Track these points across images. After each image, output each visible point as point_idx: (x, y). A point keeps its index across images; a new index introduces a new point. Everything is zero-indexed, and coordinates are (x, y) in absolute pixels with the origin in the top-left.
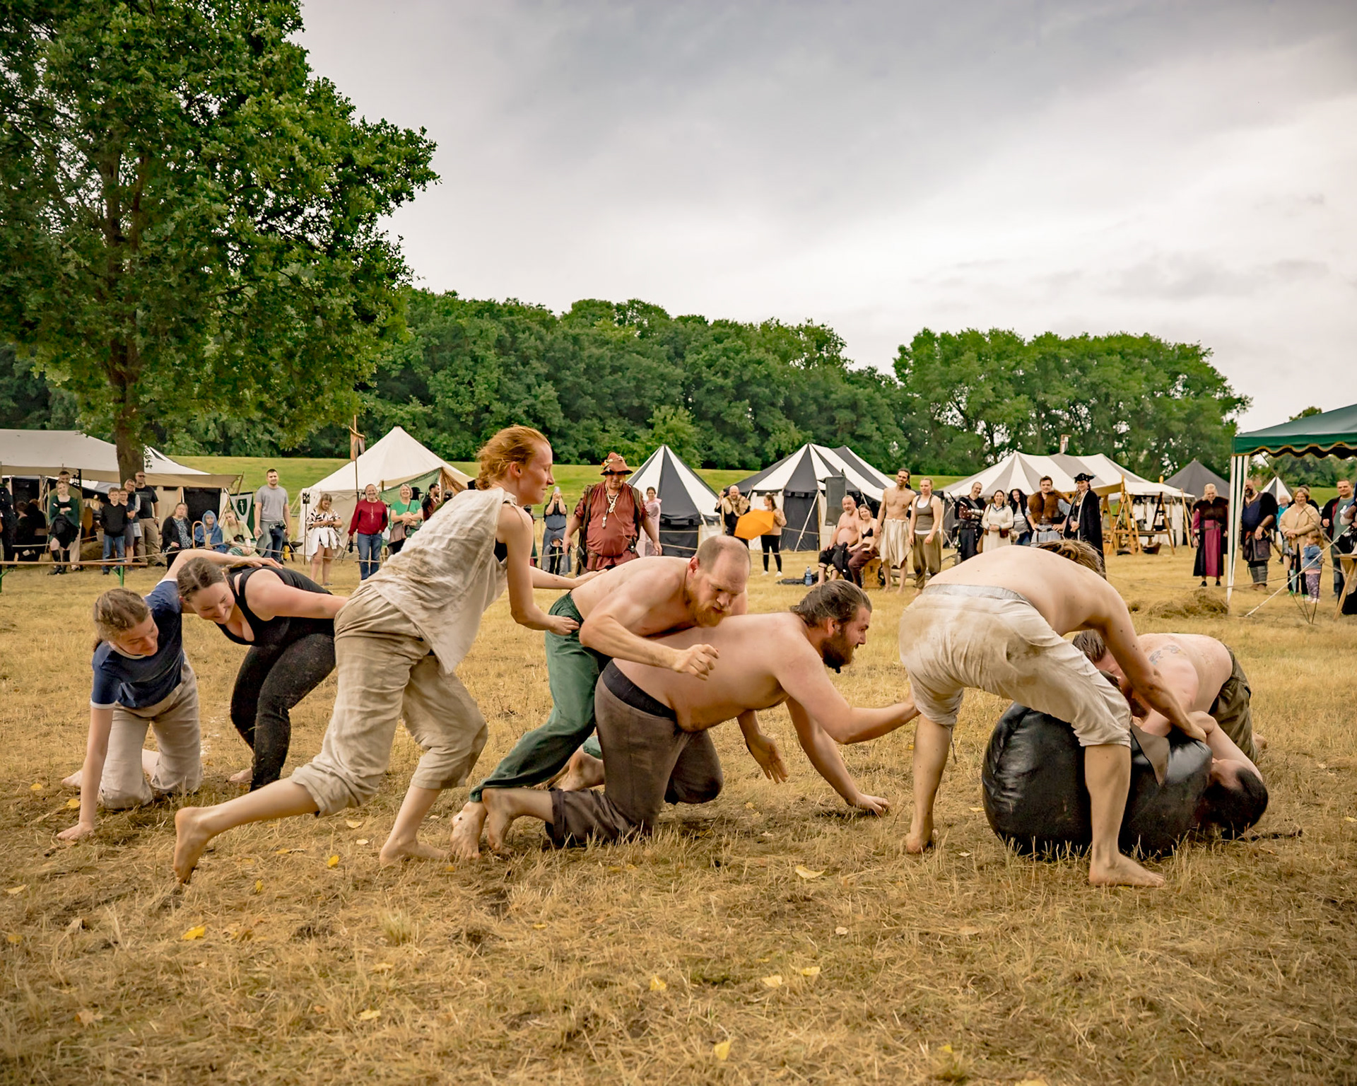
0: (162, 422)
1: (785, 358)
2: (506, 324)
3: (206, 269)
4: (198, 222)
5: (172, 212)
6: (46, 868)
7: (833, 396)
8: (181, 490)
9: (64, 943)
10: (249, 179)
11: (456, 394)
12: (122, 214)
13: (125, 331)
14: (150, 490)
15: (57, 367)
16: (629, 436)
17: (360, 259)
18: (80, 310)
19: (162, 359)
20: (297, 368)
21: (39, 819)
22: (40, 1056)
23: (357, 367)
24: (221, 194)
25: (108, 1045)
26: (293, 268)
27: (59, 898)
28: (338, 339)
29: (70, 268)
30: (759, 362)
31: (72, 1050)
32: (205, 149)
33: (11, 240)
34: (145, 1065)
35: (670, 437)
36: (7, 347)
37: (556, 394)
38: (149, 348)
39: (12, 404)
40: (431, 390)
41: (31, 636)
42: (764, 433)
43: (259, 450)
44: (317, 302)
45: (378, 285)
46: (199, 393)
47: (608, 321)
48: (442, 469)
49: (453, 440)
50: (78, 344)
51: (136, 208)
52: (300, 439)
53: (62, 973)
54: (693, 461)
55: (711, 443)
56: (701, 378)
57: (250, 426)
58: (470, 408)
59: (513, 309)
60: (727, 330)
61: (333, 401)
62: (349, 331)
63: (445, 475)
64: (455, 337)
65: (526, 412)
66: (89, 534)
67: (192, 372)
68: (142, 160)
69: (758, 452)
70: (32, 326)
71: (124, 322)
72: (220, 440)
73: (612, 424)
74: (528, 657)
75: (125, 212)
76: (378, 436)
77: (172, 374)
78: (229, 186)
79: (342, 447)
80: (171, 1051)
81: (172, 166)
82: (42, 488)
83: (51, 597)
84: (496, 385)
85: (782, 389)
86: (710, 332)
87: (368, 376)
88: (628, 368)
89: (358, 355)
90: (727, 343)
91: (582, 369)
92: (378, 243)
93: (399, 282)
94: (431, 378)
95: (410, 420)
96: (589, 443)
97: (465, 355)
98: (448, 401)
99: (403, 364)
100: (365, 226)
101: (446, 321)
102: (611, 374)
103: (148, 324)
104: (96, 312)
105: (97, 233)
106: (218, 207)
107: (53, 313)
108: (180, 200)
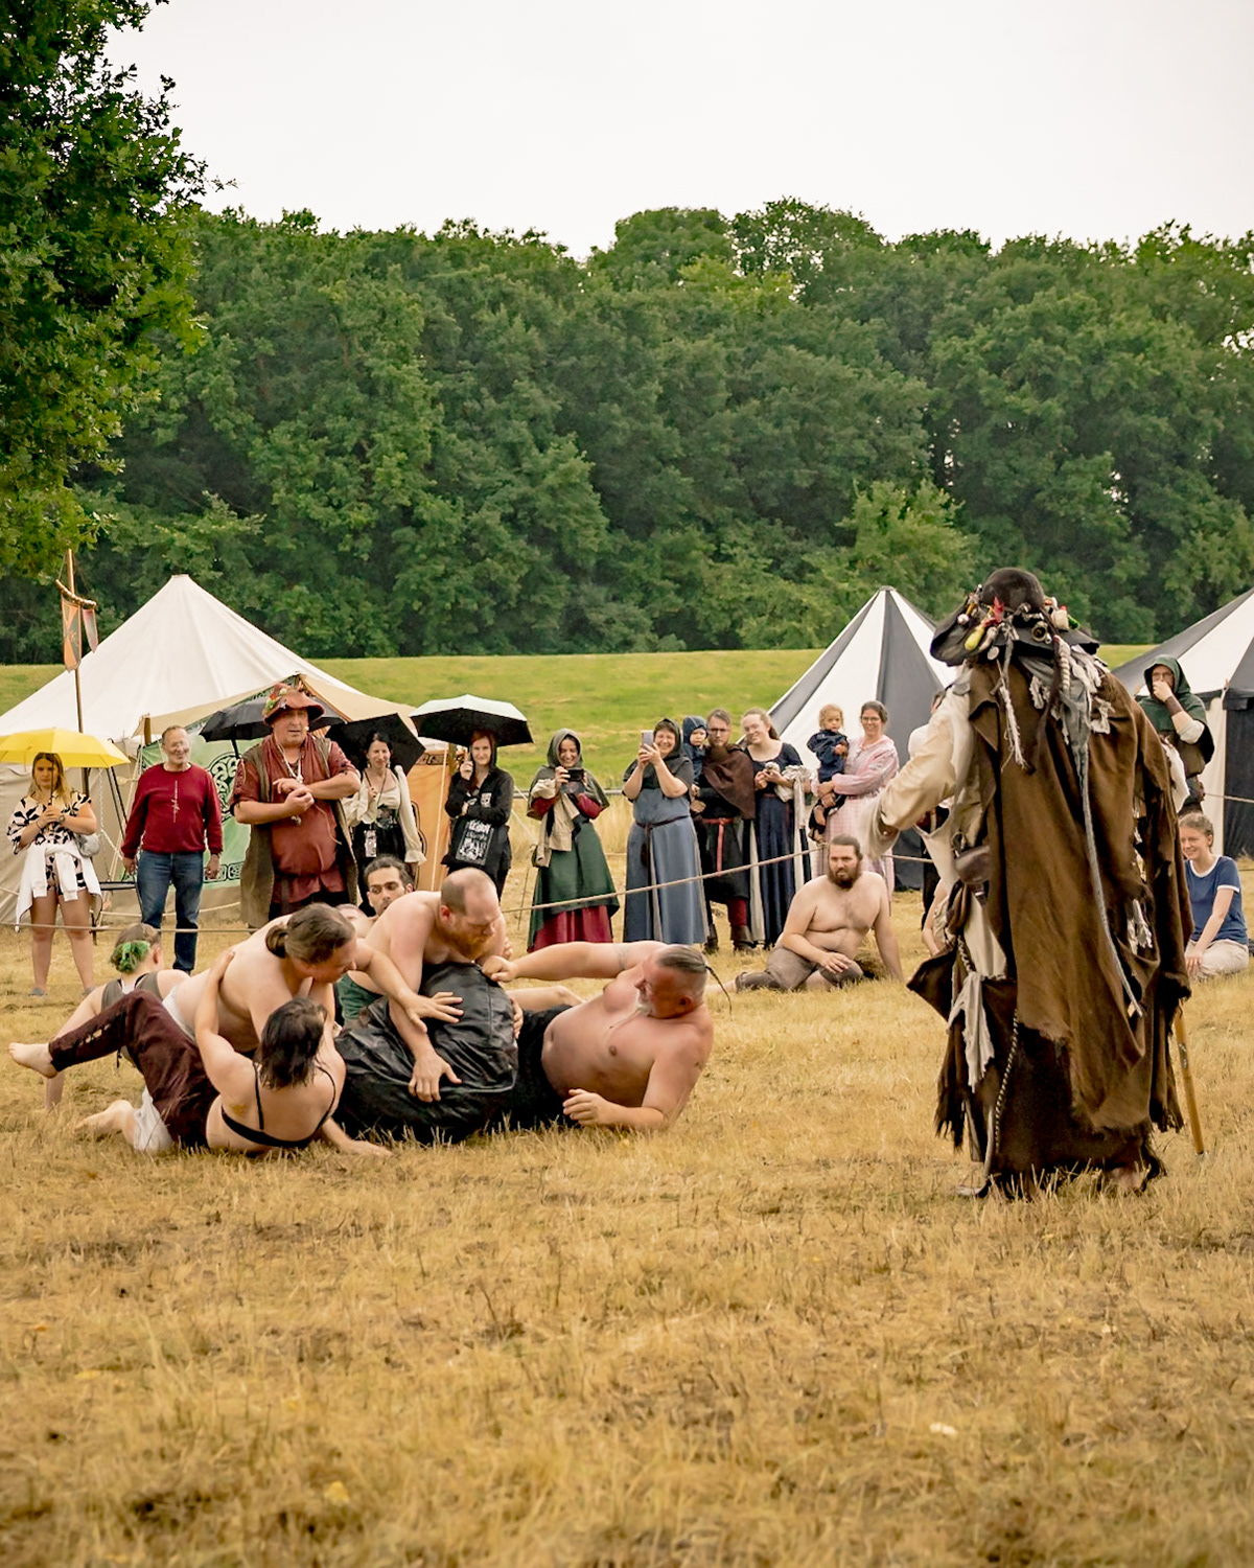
1: (1209, 330)
2: (449, 292)
11: (325, 480)
16: (788, 566)
17: (68, 145)
23: (71, 424)
28: (22, 355)
30: (1137, 346)
35: (900, 565)
37: (588, 467)
40: (261, 472)
42: (1158, 537)
45: (116, 209)
47: (716, 266)
48: (297, 678)
49: (320, 603)
56: (976, 398)
58: (360, 515)
60: (1043, 265)
62: (50, 332)
64: (314, 331)
65: (510, 519)
69: (1147, 591)
73: (737, 536)
79: (36, 634)
84: (427, 453)
85: (1205, 415)
86: (997, 274)
87: (101, 446)
88: (775, 388)
89: (75, 392)
90: (1042, 300)
91: (654, 398)
92: (112, 99)
93: (169, 199)
94: (258, 442)
95: (205, 554)
96: (678, 593)
97: (344, 377)
98: (305, 499)
99: (182, 410)
100: (74, 59)
101: (290, 292)
102: (729, 404)
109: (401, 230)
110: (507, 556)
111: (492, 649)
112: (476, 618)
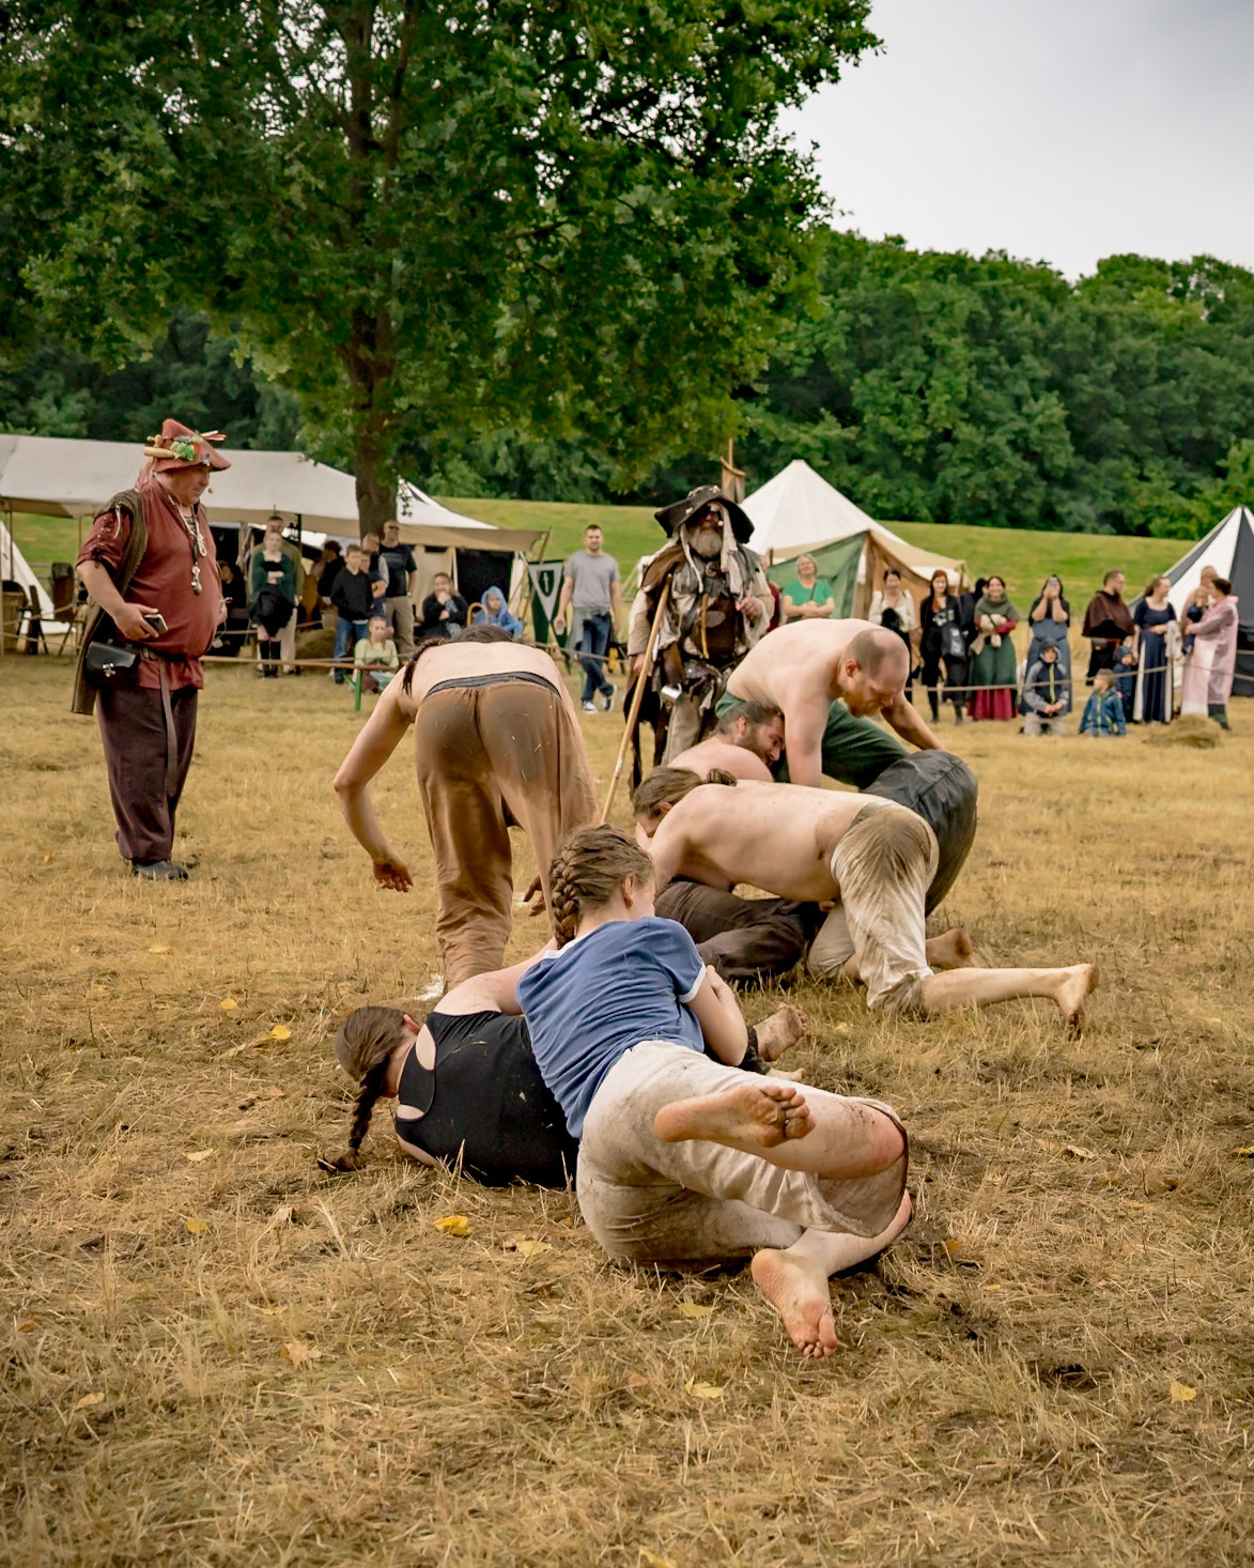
0: (426, 443)
2: (984, 294)
3: (502, 195)
4: (493, 117)
5: (452, 101)
6: (242, 1126)
8: (452, 553)
9: (266, 1241)
10: (574, 46)
11: (898, 409)
12: (374, 104)
13: (374, 294)
14: (405, 550)
15: (269, 350)
16: (1184, 487)
17: (748, 180)
18: (307, 260)
19: (431, 340)
20: (640, 360)
21: (232, 1052)
22: (233, 1400)
23: (736, 360)
24: (530, 70)
25: (328, 1396)
26: (640, 194)
27: (259, 1173)
28: (708, 314)
29: (295, 192)
31: (276, 1397)
33: (209, 147)
34: (379, 1432)
36: (196, 318)
37: (1065, 413)
38: (408, 323)
39: (201, 408)
40: (856, 401)
41: (223, 773)
43: (576, 493)
44: (676, 249)
45: (776, 223)
46: (485, 395)
47: (1157, 293)
48: (867, 534)
49: (888, 486)
50: (302, 314)
51: (396, 95)
52: (642, 475)
53: (264, 1284)
57: (564, 452)
58: (920, 434)
59: (998, 268)
61: (697, 415)
62: (726, 300)
63: (874, 544)
64: (897, 313)
65: (1012, 444)
66: (309, 618)
67: (475, 362)
68: (407, 17)
70: (234, 284)
71: (373, 279)
72: (514, 474)
73: (1154, 467)
74: (996, 849)
75: (379, 100)
76: (766, 474)
77: (445, 365)
78: (542, 58)
80: (417, 1416)
81: (453, 25)
82: (243, 541)
83: (252, 714)
84: (964, 396)
87: (754, 375)
88: (1186, 374)
89: (739, 340)
91: (1109, 373)
92: (778, 153)
93: (810, 219)
94: (857, 381)
95: (819, 450)
96: (1115, 499)
97: (913, 344)
98: (884, 420)
99: (811, 356)
100: (757, 125)
101: (884, 286)
102: (1157, 382)
103: (409, 283)
104: (331, 262)
105: (335, 135)
106: (524, 92)
107: (268, 264)
108: (466, 81)
109: (959, 252)
110: (1008, 466)
111: (995, 524)
112: (985, 503)
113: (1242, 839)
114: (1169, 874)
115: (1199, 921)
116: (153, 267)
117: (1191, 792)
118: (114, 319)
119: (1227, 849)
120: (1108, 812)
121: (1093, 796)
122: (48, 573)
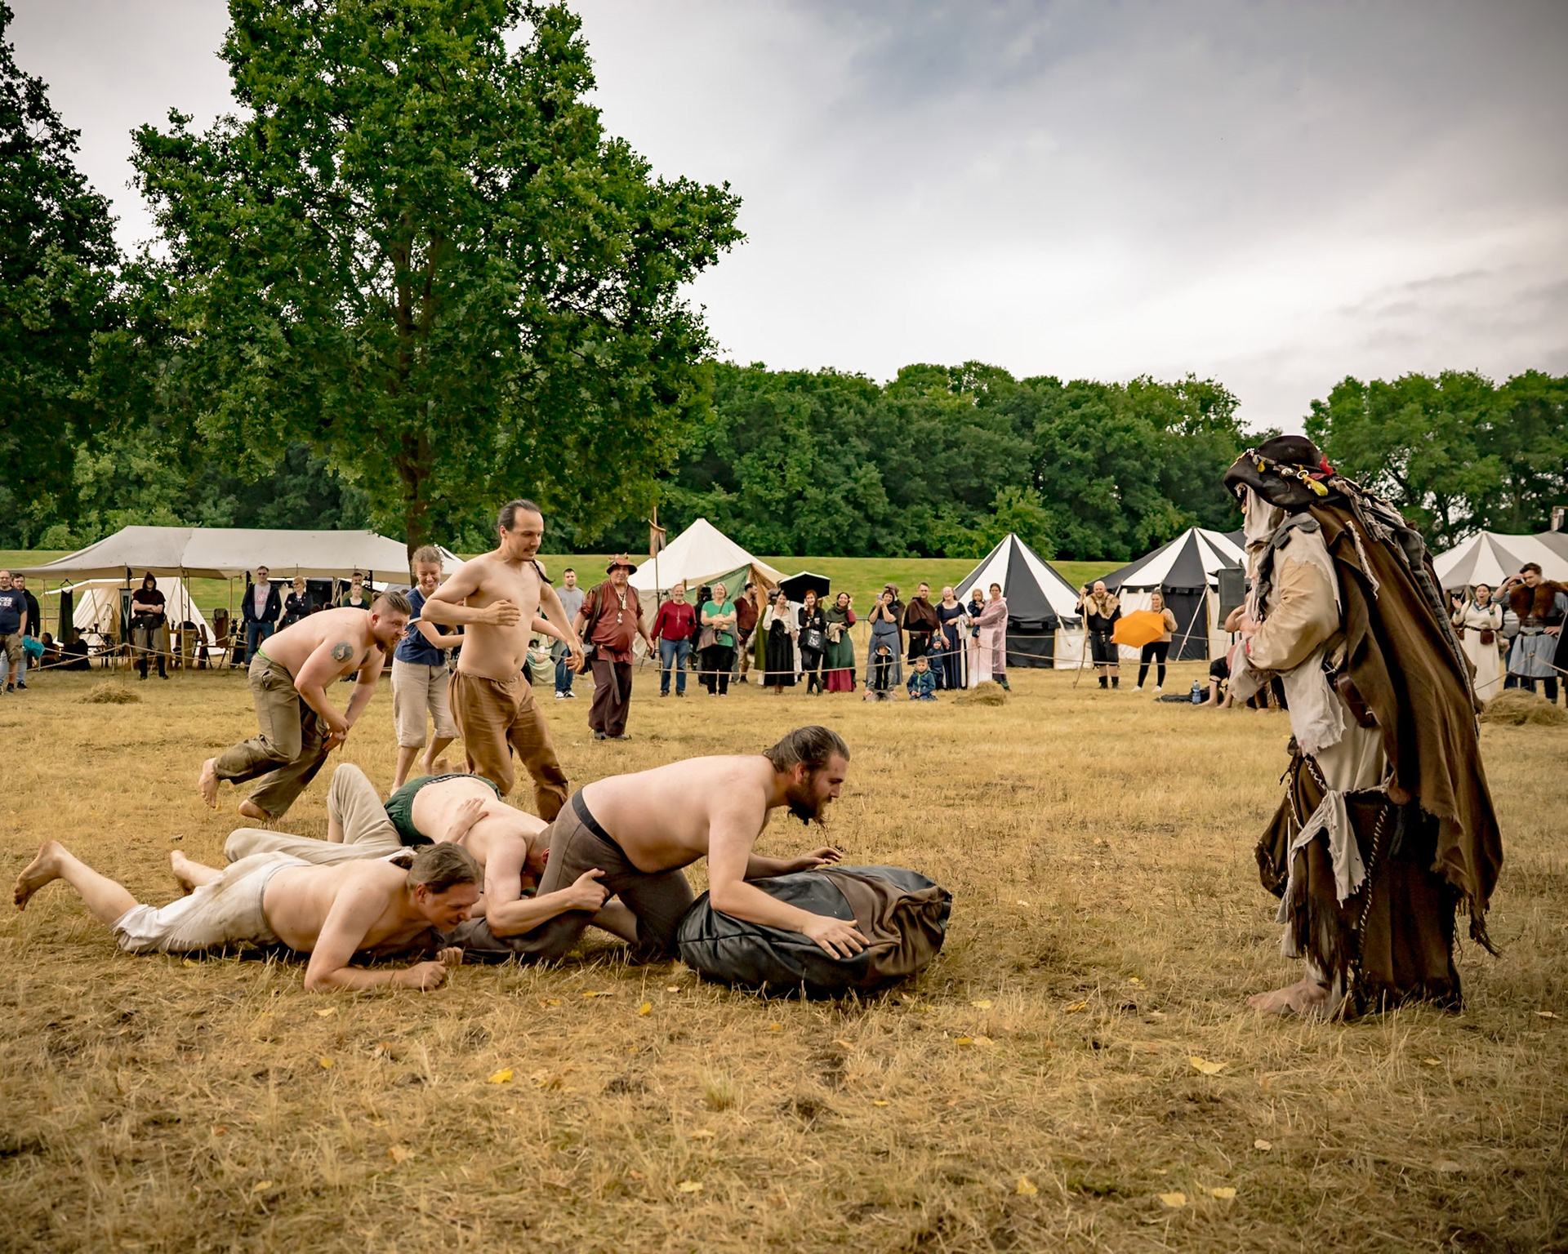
0: (452, 519)
1: (1160, 423)
2: (821, 398)
3: (497, 354)
4: (489, 304)
5: (463, 295)
7: (1223, 467)
10: (541, 254)
11: (765, 479)
12: (413, 301)
13: (417, 424)
15: (350, 465)
16: (967, 522)
17: (660, 333)
18: (373, 404)
19: (454, 452)
20: (593, 457)
23: (657, 454)
24: (513, 272)
26: (588, 346)
28: (637, 424)
29: (364, 360)
30: (1127, 430)
32: (495, 226)
33: (309, 336)
35: (1016, 523)
36: (301, 445)
37: (880, 476)
38: (440, 441)
39: (305, 503)
40: (736, 475)
42: (1134, 516)
44: (614, 382)
45: (680, 360)
46: (490, 486)
47: (941, 389)
48: (751, 566)
49: (761, 532)
50: (370, 439)
51: (427, 294)
52: (596, 534)
54: (1046, 551)
55: (1067, 529)
56: (1054, 451)
58: (780, 494)
59: (829, 379)
60: (1086, 392)
61: (633, 493)
62: (649, 413)
63: (755, 573)
64: (762, 414)
65: (845, 498)
67: (483, 464)
68: (432, 244)
69: (1126, 539)
70: (327, 423)
71: (415, 414)
73: (946, 509)
75: (416, 298)
76: (680, 529)
77: (463, 467)
78: (520, 264)
79: (639, 542)
81: (462, 247)
82: (335, 590)
84: (810, 468)
85: (1157, 461)
86: (1065, 396)
87: (669, 463)
88: (965, 443)
89: (659, 440)
90: (1086, 408)
91: (911, 446)
92: (679, 314)
93: (703, 357)
94: (737, 462)
95: (712, 509)
96: (919, 532)
97: (775, 435)
98: (756, 487)
99: (704, 447)
100: (664, 297)
101: (752, 397)
102: (944, 450)
103: (439, 416)
104: (388, 405)
105: (389, 323)
106: (509, 286)
107: (348, 409)
108: (471, 282)
109: (802, 371)
110: (843, 514)
111: (835, 555)
112: (829, 540)
113: (1030, 770)
114: (980, 798)
115: (1006, 832)
116: (275, 415)
117: (990, 737)
118: (252, 450)
119: (1020, 778)
120: (930, 754)
121: (920, 743)
122: (212, 615)
